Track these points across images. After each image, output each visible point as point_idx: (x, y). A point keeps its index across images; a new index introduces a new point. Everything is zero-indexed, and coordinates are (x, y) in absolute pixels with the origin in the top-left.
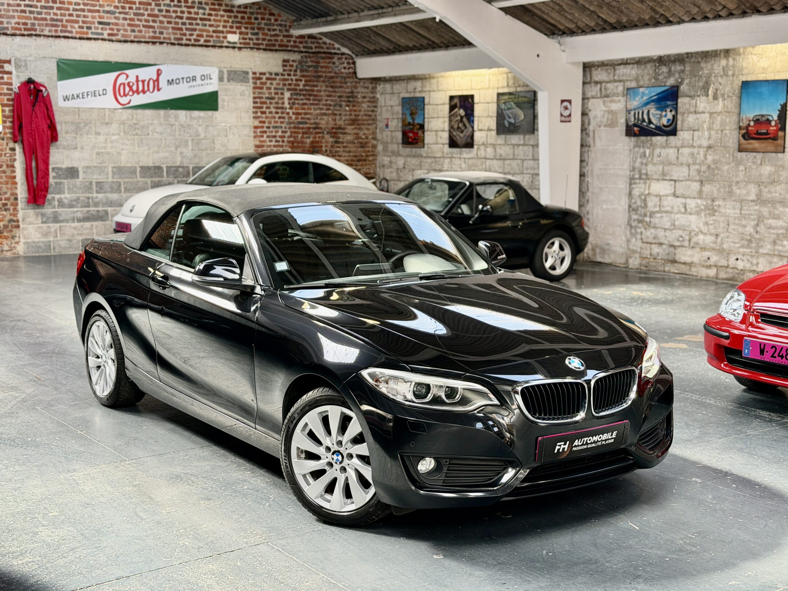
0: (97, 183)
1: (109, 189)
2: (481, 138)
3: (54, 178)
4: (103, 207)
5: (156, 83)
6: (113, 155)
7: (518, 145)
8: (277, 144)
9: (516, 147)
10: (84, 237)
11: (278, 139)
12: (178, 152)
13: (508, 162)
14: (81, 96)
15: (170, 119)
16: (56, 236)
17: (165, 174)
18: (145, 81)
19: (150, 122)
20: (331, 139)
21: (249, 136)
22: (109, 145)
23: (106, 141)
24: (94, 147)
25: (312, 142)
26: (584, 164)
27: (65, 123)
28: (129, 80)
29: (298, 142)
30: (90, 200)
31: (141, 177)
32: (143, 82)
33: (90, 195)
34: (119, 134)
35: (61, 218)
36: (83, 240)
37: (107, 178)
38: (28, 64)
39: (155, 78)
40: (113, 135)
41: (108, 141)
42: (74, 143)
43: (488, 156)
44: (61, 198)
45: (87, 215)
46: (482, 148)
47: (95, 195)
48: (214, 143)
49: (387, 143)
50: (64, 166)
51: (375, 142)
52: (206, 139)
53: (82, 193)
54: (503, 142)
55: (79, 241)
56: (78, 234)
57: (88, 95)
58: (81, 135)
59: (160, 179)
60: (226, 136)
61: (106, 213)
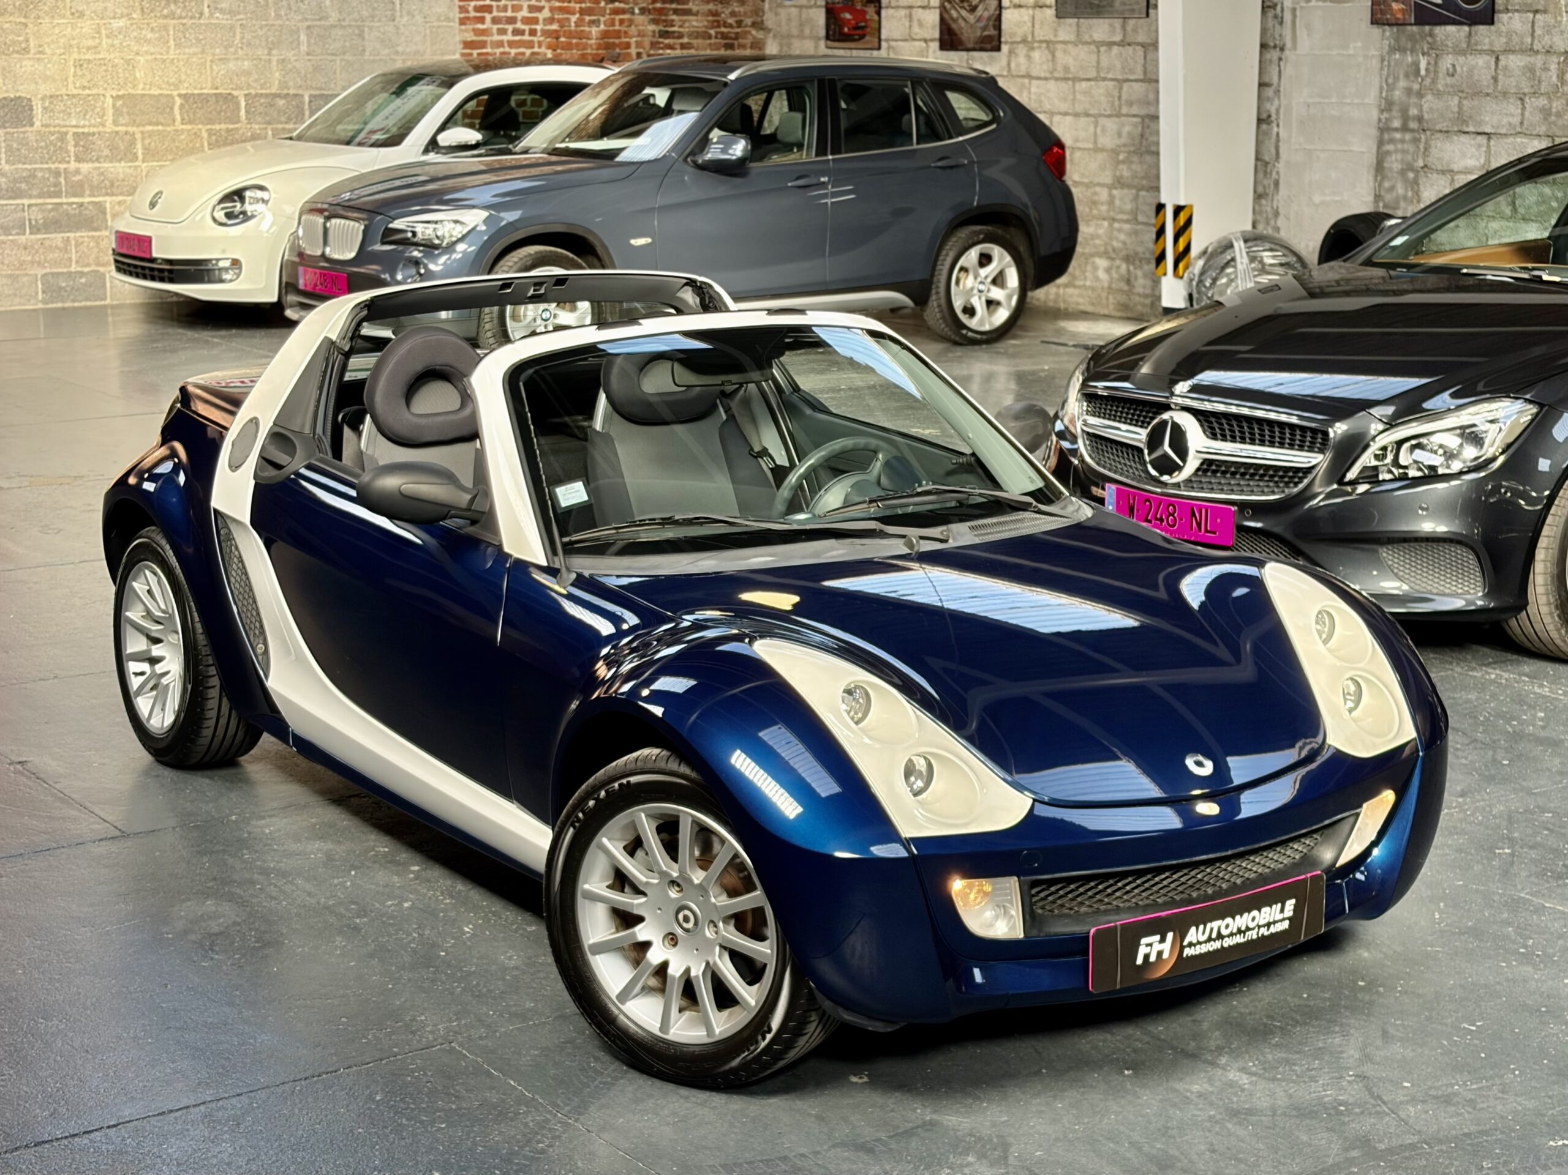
1: (106, 152)
2: (1019, 24)
4: (90, 196)
7: (1110, 44)
8: (518, 38)
9: (1102, 49)
10: (48, 270)
11: (519, 25)
12: (274, 59)
13: (1084, 84)
17: (243, 112)
20: (652, 27)
21: (448, 19)
24: (68, 47)
25: (605, 35)
26: (1269, 92)
29: (570, 35)
30: (62, 180)
36: (44, 276)
37: (104, 125)
40: (114, 18)
41: (103, 32)
43: (1034, 73)
46: (1021, 50)
47: (73, 165)
48: (361, 36)
49: (790, 36)
51: (760, 35)
52: (344, 27)
54: (1072, 37)
56: (32, 263)
59: (231, 126)
60: (394, 20)
61: (101, 208)
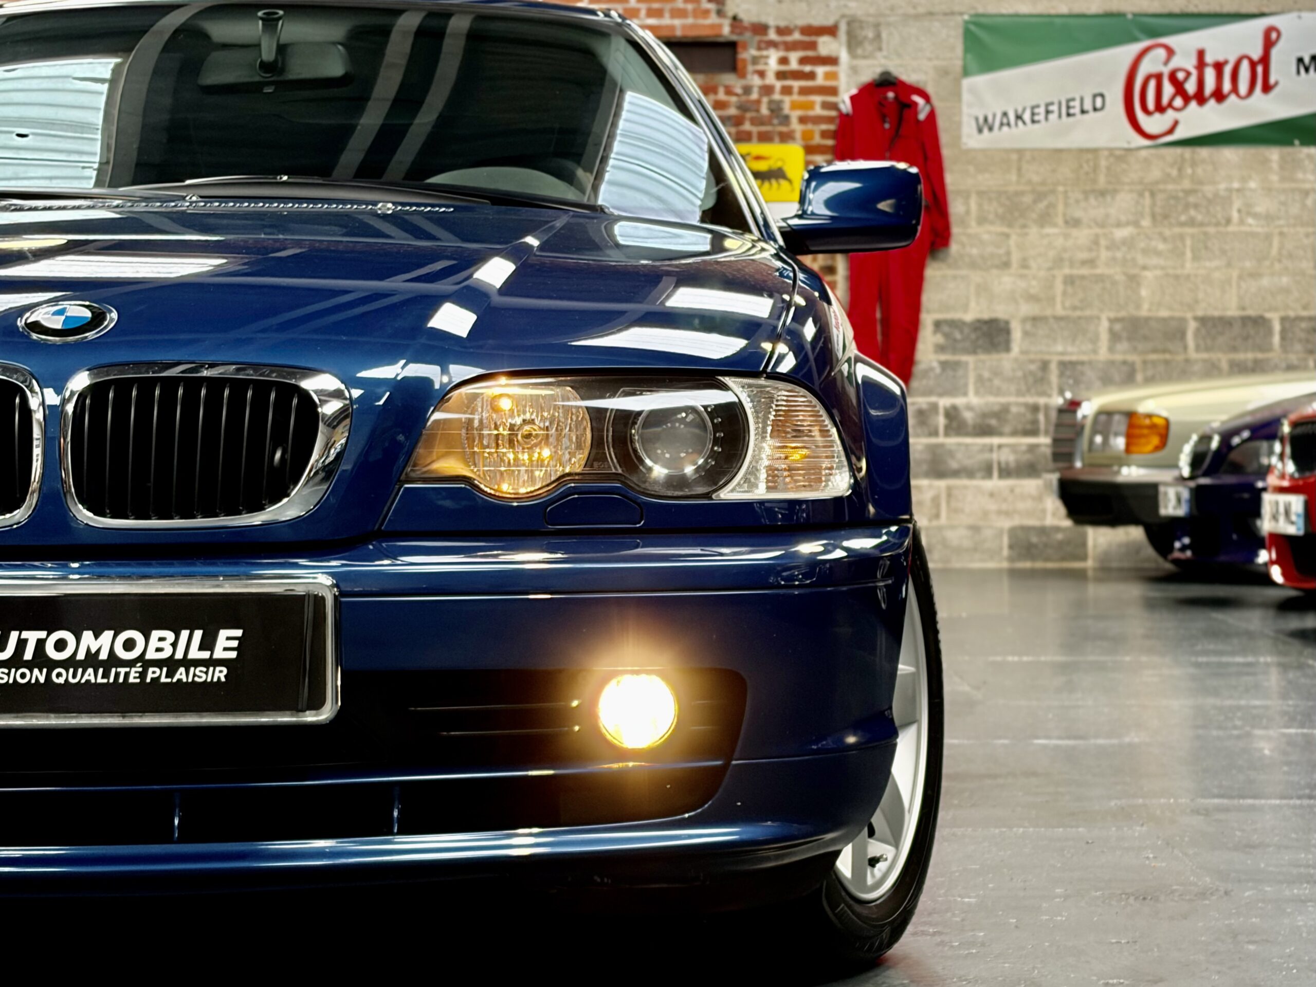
0: (1064, 366)
3: (940, 349)
5: (1260, 69)
6: (1114, 283)
14: (1027, 116)
15: (1300, 175)
16: (937, 516)
18: (1226, 62)
19: (1236, 185)
22: (1104, 254)
23: (1096, 242)
27: (980, 194)
28: (1175, 63)
31: (1198, 349)
32: (1219, 67)
33: (1042, 401)
34: (1136, 224)
35: (954, 465)
38: (884, 35)
39: (1256, 54)
42: (1002, 251)
44: (954, 408)
45: (1027, 457)
50: (969, 317)
53: (1019, 393)
55: (1001, 532)
57: (1048, 112)
58: (1024, 226)
